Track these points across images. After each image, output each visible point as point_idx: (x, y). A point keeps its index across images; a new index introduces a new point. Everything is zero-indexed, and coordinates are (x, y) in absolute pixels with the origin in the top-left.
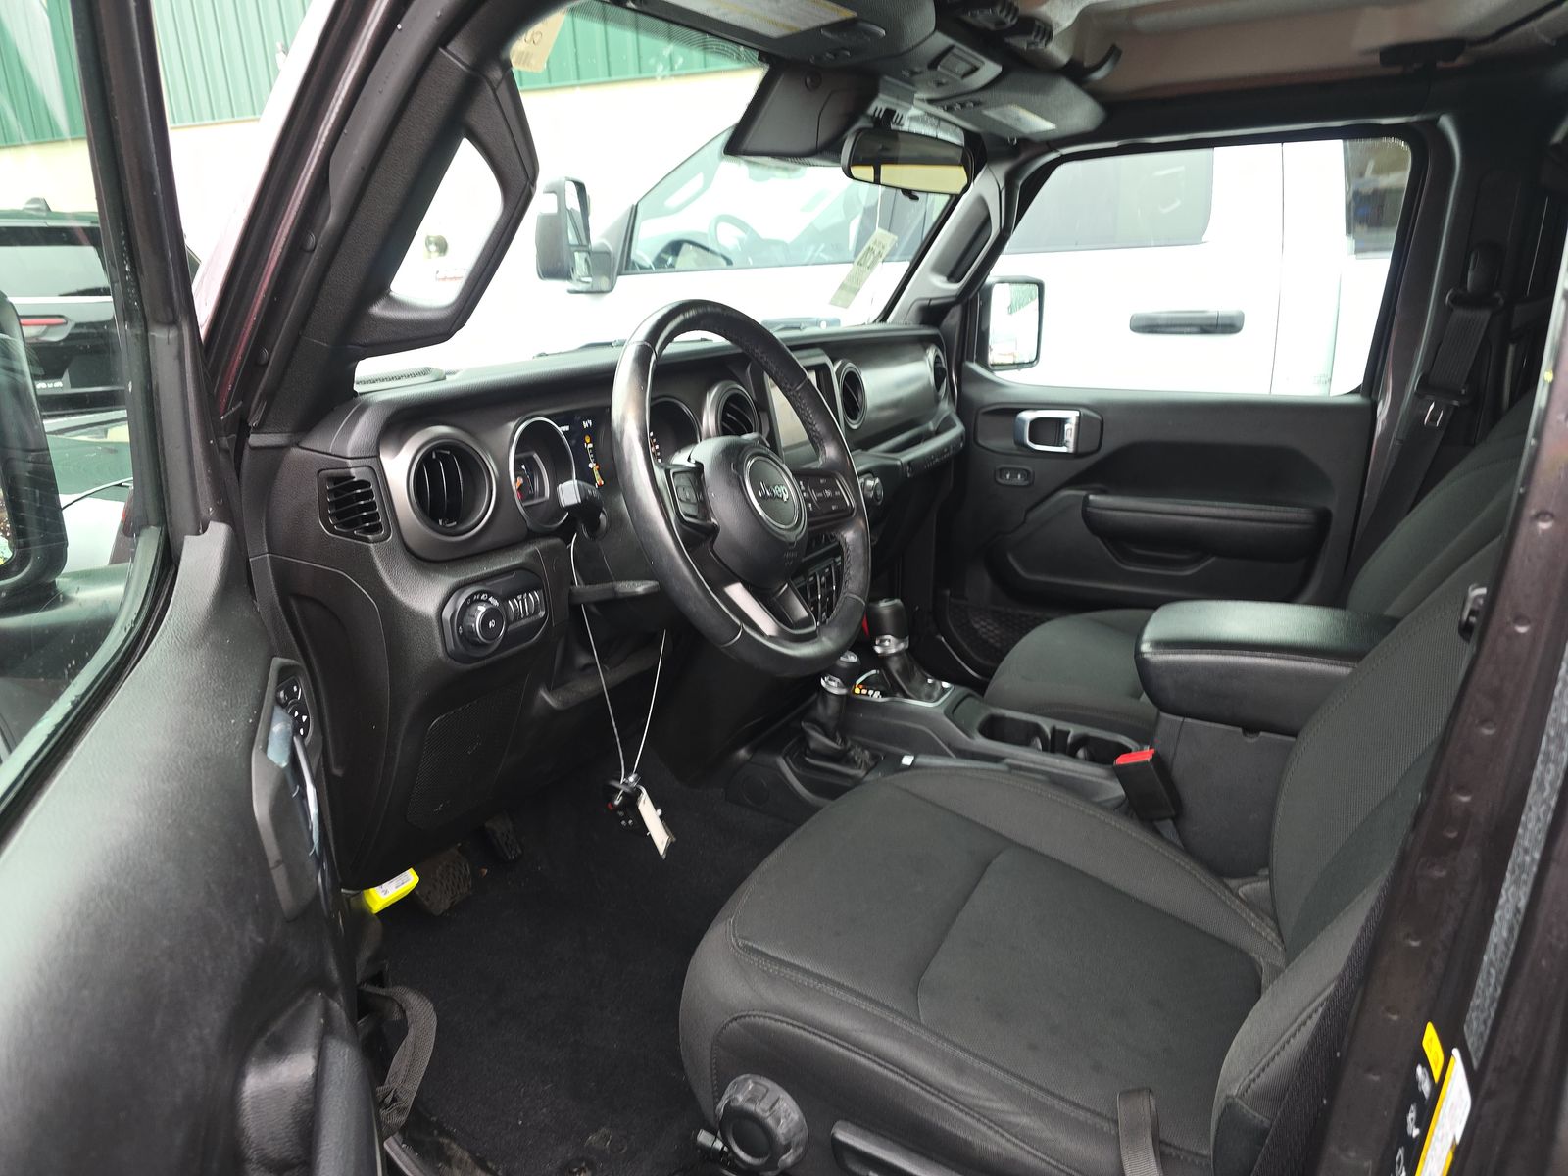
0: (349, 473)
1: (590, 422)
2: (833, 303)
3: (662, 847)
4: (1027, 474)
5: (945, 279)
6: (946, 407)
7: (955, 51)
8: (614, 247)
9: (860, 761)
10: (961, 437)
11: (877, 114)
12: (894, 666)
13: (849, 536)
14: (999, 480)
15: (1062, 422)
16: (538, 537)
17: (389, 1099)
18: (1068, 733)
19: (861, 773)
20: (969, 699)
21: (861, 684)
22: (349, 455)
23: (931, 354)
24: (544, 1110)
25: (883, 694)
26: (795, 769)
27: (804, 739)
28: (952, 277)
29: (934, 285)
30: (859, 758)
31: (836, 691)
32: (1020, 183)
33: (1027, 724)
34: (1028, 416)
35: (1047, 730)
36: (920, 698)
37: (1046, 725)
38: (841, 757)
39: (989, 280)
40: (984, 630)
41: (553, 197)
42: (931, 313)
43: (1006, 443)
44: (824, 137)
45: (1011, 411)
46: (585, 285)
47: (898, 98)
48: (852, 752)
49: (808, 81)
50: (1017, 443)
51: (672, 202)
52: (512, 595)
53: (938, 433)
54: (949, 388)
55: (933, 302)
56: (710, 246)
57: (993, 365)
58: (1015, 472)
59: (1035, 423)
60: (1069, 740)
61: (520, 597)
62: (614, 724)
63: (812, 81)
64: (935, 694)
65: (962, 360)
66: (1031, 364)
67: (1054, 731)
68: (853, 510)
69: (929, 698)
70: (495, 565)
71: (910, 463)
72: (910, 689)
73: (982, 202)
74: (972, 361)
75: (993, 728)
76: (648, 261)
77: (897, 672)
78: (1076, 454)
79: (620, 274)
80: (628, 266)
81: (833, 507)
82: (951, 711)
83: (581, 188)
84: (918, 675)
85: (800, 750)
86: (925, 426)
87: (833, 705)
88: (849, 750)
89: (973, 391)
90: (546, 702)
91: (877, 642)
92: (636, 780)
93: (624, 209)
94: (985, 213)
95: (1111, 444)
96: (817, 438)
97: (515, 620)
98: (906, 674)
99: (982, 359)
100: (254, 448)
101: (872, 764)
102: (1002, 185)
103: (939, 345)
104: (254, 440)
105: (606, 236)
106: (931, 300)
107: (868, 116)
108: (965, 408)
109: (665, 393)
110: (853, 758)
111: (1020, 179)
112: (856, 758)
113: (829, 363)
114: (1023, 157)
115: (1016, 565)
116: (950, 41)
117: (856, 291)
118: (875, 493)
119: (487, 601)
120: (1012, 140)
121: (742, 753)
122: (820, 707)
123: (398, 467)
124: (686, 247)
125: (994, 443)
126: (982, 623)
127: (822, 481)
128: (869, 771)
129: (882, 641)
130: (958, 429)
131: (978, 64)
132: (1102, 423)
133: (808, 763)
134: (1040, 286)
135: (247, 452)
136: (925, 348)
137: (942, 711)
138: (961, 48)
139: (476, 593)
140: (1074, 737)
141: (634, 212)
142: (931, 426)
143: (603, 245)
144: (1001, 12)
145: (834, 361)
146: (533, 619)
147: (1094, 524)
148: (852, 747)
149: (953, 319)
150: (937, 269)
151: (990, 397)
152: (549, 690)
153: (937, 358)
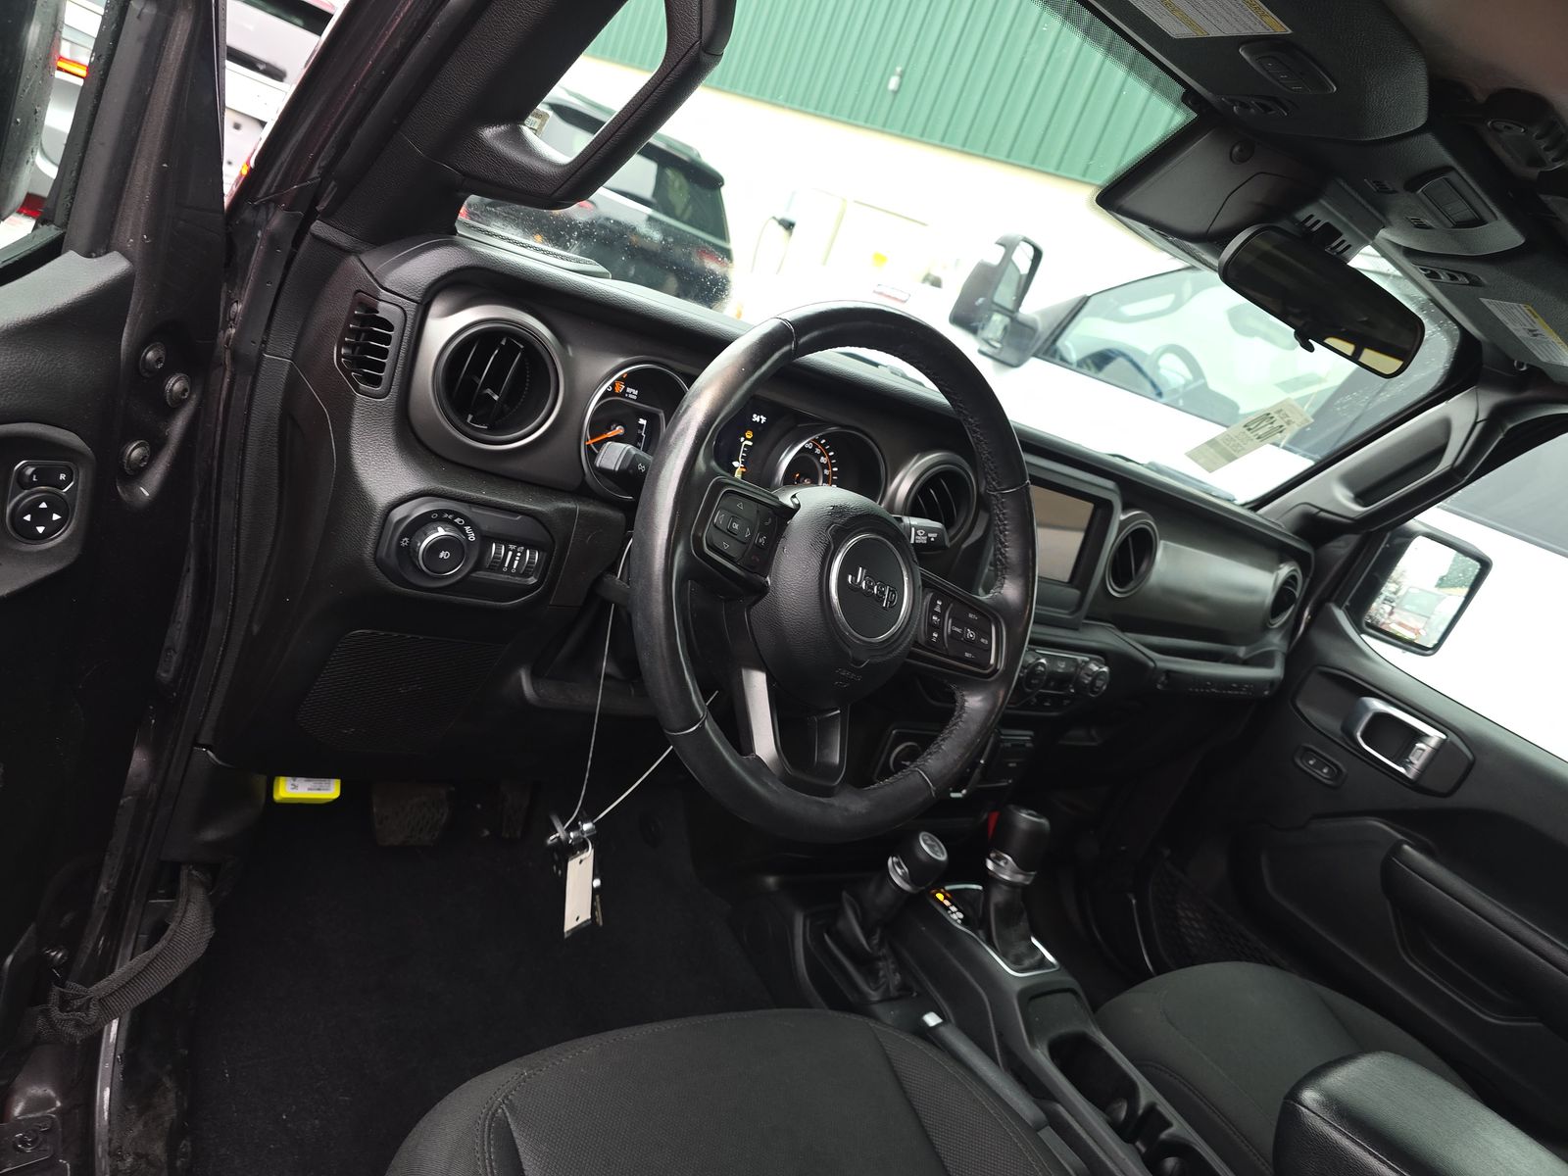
0: (376, 305)
1: (764, 419)
2: (1193, 455)
3: (570, 924)
4: (1336, 773)
5: (1352, 495)
6: (1276, 641)
7: (1452, 176)
8: (1043, 327)
9: (883, 980)
10: (1271, 683)
11: (1309, 224)
12: (998, 897)
13: (975, 703)
14: (1298, 762)
15: (1419, 736)
16: (593, 499)
17: (77, 1003)
18: (1168, 1125)
19: (875, 996)
20: (1069, 995)
21: (950, 892)
22: (387, 285)
23: (1285, 570)
24: (317, 1122)
25: (964, 922)
26: (809, 942)
27: (838, 913)
28: (1361, 497)
29: (1336, 496)
30: (884, 976)
31: (897, 881)
32: (1510, 426)
33: (1125, 1076)
34: (1377, 705)
35: (1143, 1102)
36: (1004, 956)
37: (1147, 1094)
38: (866, 963)
39: (1413, 524)
40: (1186, 922)
41: (1002, 250)
42: (1316, 527)
43: (1332, 724)
44: (1221, 223)
45: (1358, 688)
46: (992, 350)
47: (1351, 218)
48: (881, 964)
49: (1236, 149)
50: (1343, 729)
51: (1129, 310)
52: (504, 540)
53: (1245, 663)
54: (1292, 622)
55: (1323, 514)
56: (1145, 367)
57: (1368, 625)
58: (1323, 762)
59: (1381, 718)
60: (1164, 1136)
61: (512, 547)
62: (591, 755)
63: (1240, 150)
64: (1027, 963)
65: (1329, 600)
66: (1421, 650)
67: (1152, 1109)
68: (995, 671)
69: (1016, 962)
70: (506, 497)
71: (1168, 673)
72: (999, 937)
73: (1446, 425)
74: (1340, 608)
75: (1073, 1054)
76: (1074, 356)
77: (996, 905)
78: (1413, 785)
79: (1035, 355)
80: (1050, 351)
81: (967, 655)
82: (1031, 996)
83: (1038, 255)
84: (1024, 925)
85: (825, 923)
86: (1235, 648)
87: (886, 895)
88: (879, 959)
89: (1323, 642)
90: (521, 686)
91: (992, 855)
92: (588, 831)
93: (1073, 295)
94: (1443, 442)
95: (1470, 796)
96: (1002, 564)
97: (491, 569)
98: (1008, 914)
99: (1358, 610)
100: (316, 237)
101: (893, 992)
102: (1482, 417)
103: (1305, 568)
104: (318, 227)
105: (1044, 314)
106: (1322, 510)
107: (1294, 221)
108: (1300, 655)
109: (867, 430)
110: (878, 971)
111: (1511, 422)
112: (881, 973)
113: (1118, 504)
114: (1528, 394)
115: (1265, 871)
116: (1449, 160)
117: (1231, 458)
118: (1093, 683)
119: (461, 529)
120: (1521, 365)
121: (771, 881)
122: (872, 888)
123: (444, 328)
124: (1120, 360)
125: (1313, 714)
126: (1190, 915)
127: (971, 616)
128: (886, 999)
129: (999, 858)
130: (1275, 672)
131: (1486, 215)
132: (1471, 765)
133: (824, 941)
134: (1485, 565)
135: (308, 237)
136: (1282, 560)
137: (1018, 987)
138: (1462, 176)
139: (449, 512)
140: (1172, 1135)
141: (1084, 301)
142: (1242, 651)
143: (1035, 321)
144: (1539, 137)
145: (1126, 508)
146: (518, 580)
147: (1393, 879)
148: (884, 958)
149: (1341, 548)
150: (1347, 480)
151: (1338, 657)
152: (535, 676)
153: (1290, 580)
